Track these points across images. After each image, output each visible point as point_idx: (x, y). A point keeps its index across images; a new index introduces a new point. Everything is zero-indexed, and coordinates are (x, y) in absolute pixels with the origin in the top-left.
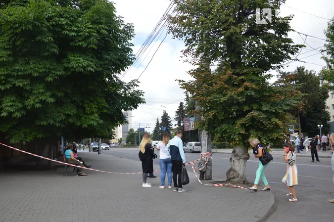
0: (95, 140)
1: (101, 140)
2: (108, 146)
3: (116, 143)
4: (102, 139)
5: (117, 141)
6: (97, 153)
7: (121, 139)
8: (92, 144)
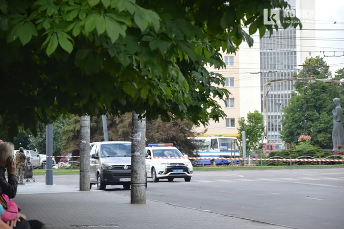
0: (112, 125)
1: (143, 123)
2: (185, 160)
3: (225, 143)
4: (149, 118)
5: (233, 132)
6: (126, 196)
7: (255, 118)
8: (96, 147)
